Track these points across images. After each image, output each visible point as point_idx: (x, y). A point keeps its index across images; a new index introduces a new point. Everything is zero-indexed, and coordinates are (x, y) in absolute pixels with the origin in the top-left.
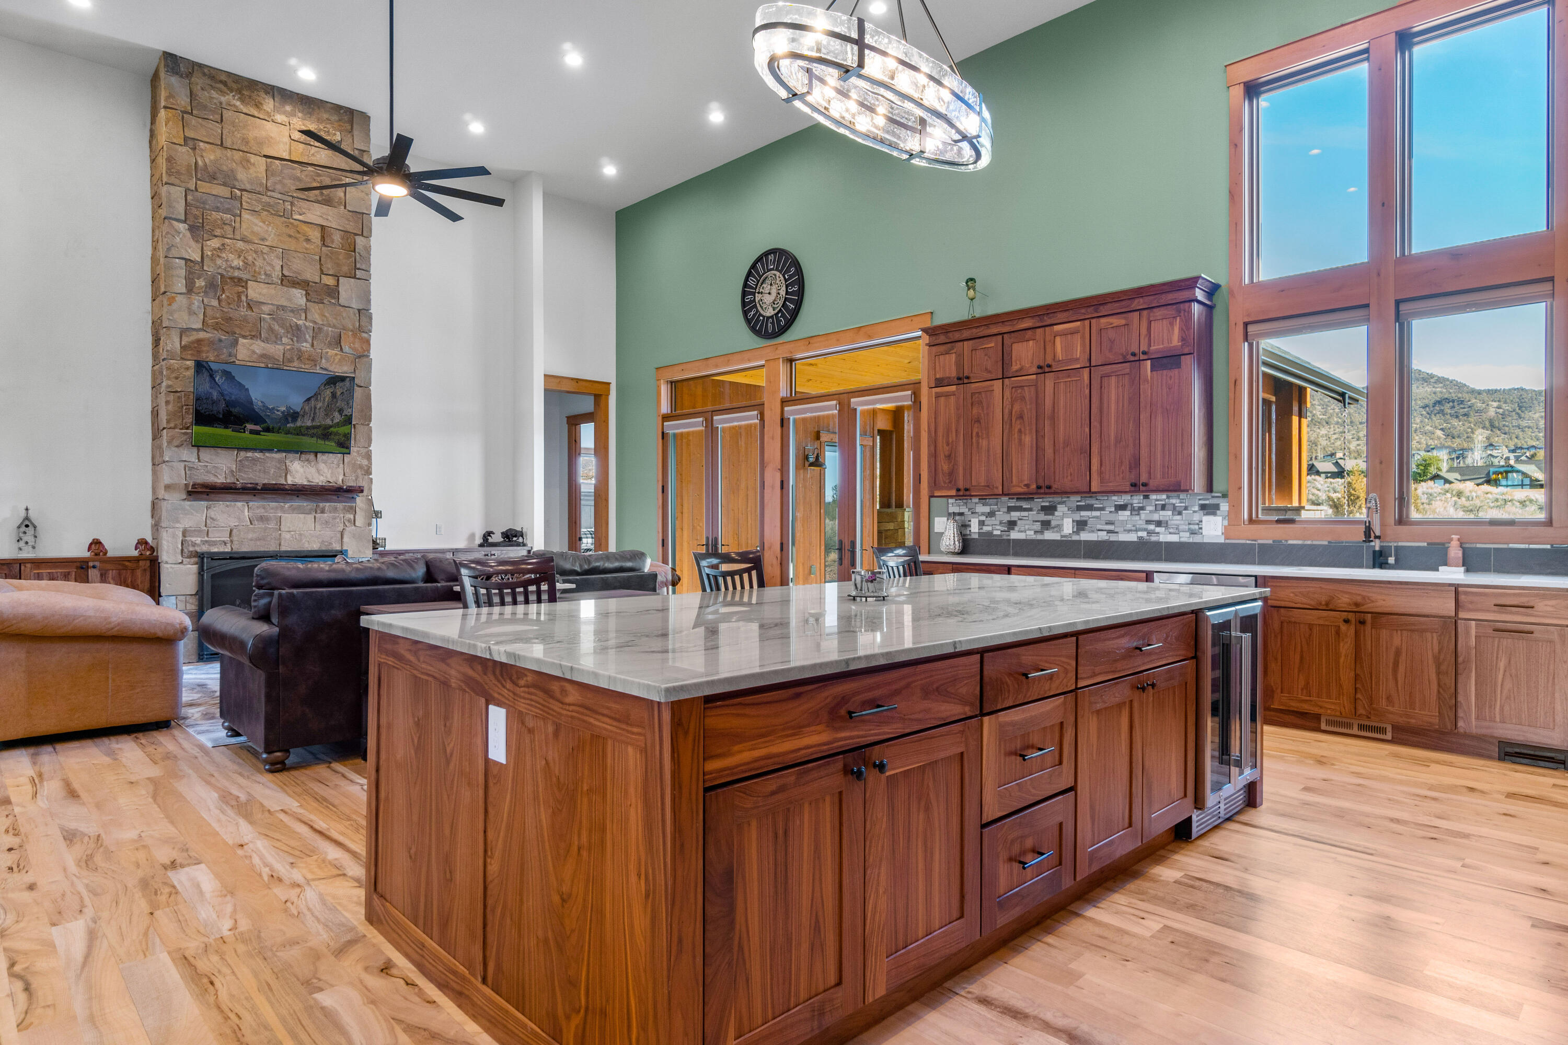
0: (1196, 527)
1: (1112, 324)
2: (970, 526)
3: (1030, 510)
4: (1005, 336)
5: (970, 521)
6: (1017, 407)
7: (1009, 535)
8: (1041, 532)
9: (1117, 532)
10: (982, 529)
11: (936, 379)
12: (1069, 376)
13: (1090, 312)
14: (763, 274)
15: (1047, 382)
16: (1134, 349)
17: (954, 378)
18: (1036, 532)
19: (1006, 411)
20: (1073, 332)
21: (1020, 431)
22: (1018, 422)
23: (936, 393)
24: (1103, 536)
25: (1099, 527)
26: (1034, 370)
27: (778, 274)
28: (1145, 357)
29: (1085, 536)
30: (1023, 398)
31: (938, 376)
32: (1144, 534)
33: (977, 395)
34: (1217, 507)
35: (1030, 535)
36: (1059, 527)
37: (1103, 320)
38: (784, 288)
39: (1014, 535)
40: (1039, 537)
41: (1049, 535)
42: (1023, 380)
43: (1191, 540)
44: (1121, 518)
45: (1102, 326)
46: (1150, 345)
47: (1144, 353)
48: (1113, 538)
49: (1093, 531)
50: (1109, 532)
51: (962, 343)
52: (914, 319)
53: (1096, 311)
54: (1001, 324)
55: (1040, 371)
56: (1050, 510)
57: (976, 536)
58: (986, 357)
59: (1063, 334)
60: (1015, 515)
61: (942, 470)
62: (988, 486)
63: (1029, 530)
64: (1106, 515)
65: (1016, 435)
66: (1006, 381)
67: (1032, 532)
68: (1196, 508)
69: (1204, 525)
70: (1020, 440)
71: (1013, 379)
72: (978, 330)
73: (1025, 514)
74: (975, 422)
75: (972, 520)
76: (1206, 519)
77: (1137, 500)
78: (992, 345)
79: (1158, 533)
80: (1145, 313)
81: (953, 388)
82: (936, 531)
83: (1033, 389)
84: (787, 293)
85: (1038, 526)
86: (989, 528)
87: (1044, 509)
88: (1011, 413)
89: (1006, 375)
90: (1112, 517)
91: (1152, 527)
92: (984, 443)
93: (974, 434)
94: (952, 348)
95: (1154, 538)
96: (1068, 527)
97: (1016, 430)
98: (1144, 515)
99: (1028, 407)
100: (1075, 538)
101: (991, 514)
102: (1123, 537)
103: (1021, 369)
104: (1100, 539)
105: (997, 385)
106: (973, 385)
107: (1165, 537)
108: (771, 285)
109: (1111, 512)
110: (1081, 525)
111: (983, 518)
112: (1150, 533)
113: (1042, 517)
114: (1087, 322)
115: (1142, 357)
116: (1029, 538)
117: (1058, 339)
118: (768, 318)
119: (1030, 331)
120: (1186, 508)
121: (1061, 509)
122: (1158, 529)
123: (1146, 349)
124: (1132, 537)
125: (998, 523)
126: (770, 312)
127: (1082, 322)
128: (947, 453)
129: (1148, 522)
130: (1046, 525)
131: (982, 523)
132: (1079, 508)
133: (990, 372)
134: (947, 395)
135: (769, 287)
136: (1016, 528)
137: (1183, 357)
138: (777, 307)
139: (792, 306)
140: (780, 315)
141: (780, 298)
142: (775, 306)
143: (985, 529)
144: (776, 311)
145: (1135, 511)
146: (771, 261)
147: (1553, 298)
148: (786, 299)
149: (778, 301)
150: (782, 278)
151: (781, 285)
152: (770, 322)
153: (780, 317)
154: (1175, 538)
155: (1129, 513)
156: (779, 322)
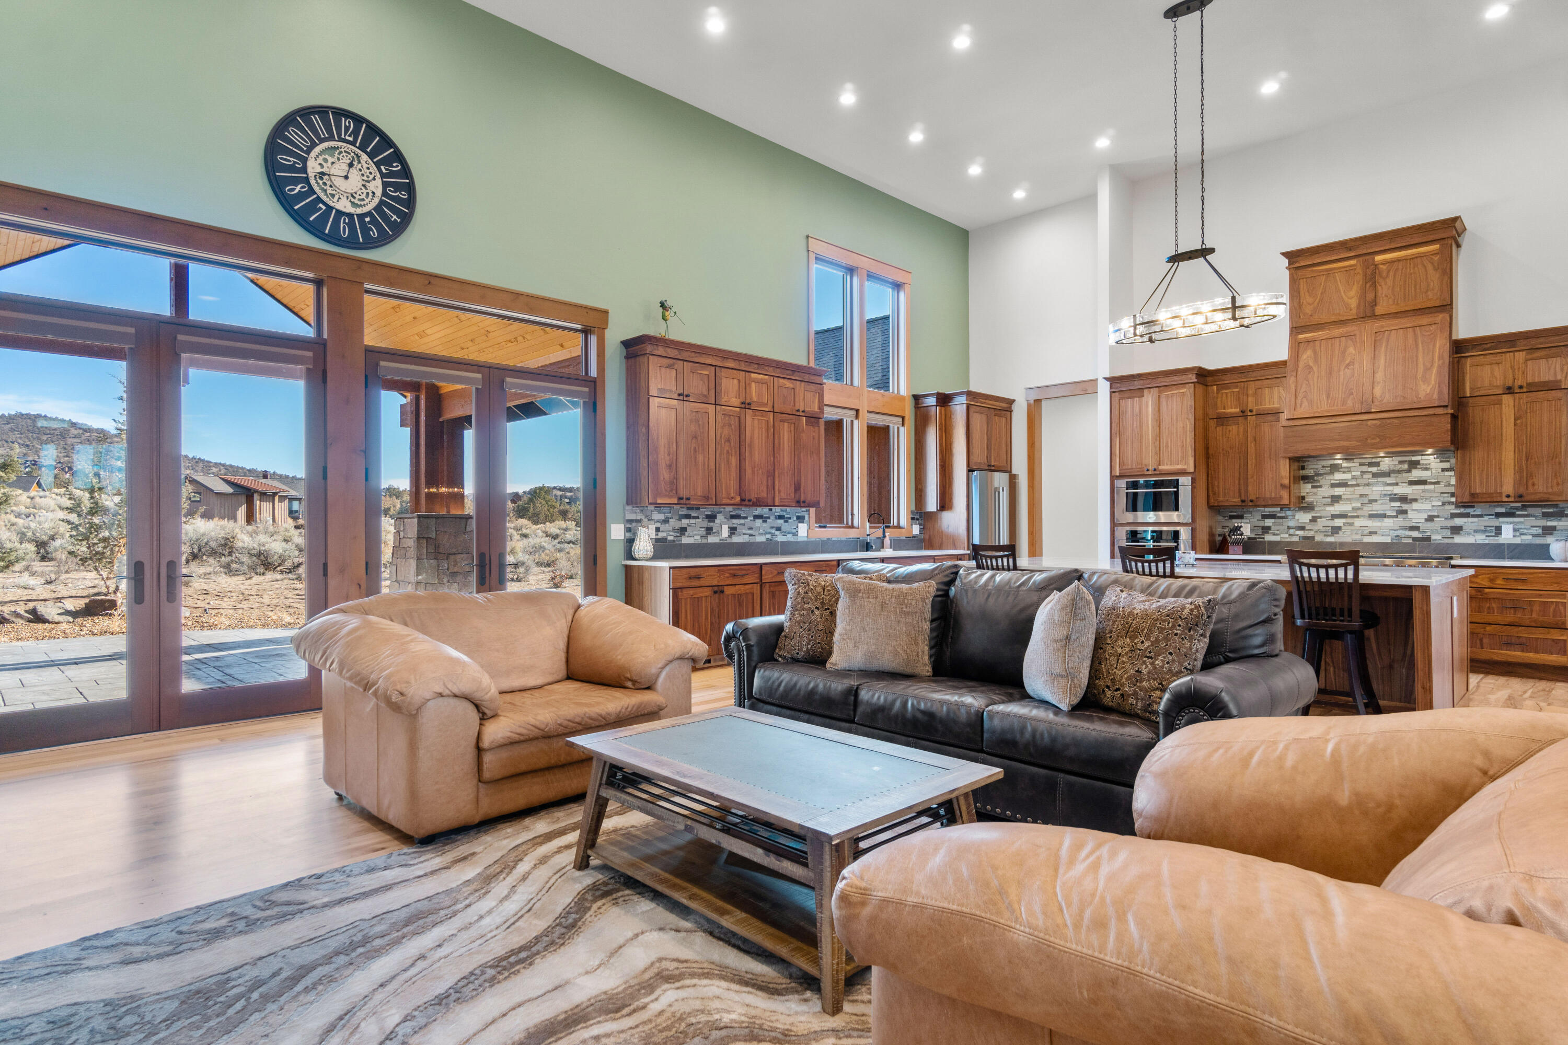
0: (795, 531)
1: (785, 385)
3: (697, 518)
4: (717, 369)
6: (726, 432)
7: (681, 540)
8: (706, 537)
9: (755, 536)
10: (657, 535)
11: (657, 389)
12: (761, 416)
13: (772, 371)
14: (326, 140)
15: (747, 417)
16: (797, 408)
17: (675, 392)
18: (702, 537)
19: (718, 434)
20: (763, 383)
21: (728, 452)
22: (727, 444)
23: (658, 402)
24: (746, 538)
25: (744, 531)
26: (738, 403)
27: (364, 157)
29: (736, 539)
30: (730, 425)
31: (659, 387)
32: (769, 536)
33: (695, 414)
34: (803, 517)
35: (697, 539)
36: (719, 533)
37: (781, 380)
38: (378, 183)
39: (685, 540)
40: (704, 541)
41: (712, 539)
42: (731, 410)
43: (793, 540)
44: (757, 525)
45: (780, 384)
46: (805, 407)
47: (803, 411)
48: (752, 539)
49: (740, 535)
50: (751, 535)
51: (680, 362)
53: (775, 371)
54: (712, 357)
55: (742, 406)
56: (711, 518)
58: (701, 383)
59: (757, 381)
60: (685, 522)
61: (664, 479)
63: (695, 535)
64: (748, 523)
65: (725, 455)
66: (718, 408)
67: (698, 537)
68: (795, 518)
69: (798, 530)
70: (728, 461)
71: (722, 407)
73: (693, 521)
76: (800, 525)
77: (766, 512)
78: (707, 373)
79: (776, 535)
80: (803, 383)
81: (676, 402)
82: (613, 537)
83: (737, 419)
84: (385, 194)
85: (703, 531)
86: (664, 535)
87: (708, 517)
88: (722, 436)
89: (718, 402)
90: (751, 524)
91: (773, 531)
94: (674, 364)
95: (773, 539)
96: (725, 532)
97: (725, 451)
98: (770, 523)
99: (734, 433)
100: (729, 541)
101: (666, 521)
102: (759, 539)
103: (729, 401)
104: (744, 541)
105: (711, 408)
106: (692, 404)
107: (780, 538)
108: (349, 165)
109: (751, 520)
110: (733, 530)
111: (658, 525)
112: (773, 535)
113: (706, 524)
114: (771, 378)
115: (802, 414)
116: (696, 541)
117: (753, 385)
118: (340, 213)
119: (734, 371)
120: (790, 518)
121: (721, 518)
122: (776, 533)
124: (763, 539)
125: (671, 529)
126: (344, 205)
127: (768, 377)
128: (668, 463)
129: (772, 528)
130: (709, 530)
131: (657, 529)
132: (733, 517)
133: (705, 396)
135: (344, 166)
136: (687, 534)
137: (820, 420)
138: (361, 206)
139: (395, 217)
140: (367, 219)
141: (368, 194)
142: (356, 201)
143: (661, 535)
144: (359, 211)
145: (764, 519)
146: (347, 129)
147: (903, 425)
148: (382, 202)
149: (363, 196)
150: (374, 168)
151: (371, 177)
152: (344, 222)
153: (369, 223)
154: (783, 539)
155: (761, 521)
156: (365, 230)
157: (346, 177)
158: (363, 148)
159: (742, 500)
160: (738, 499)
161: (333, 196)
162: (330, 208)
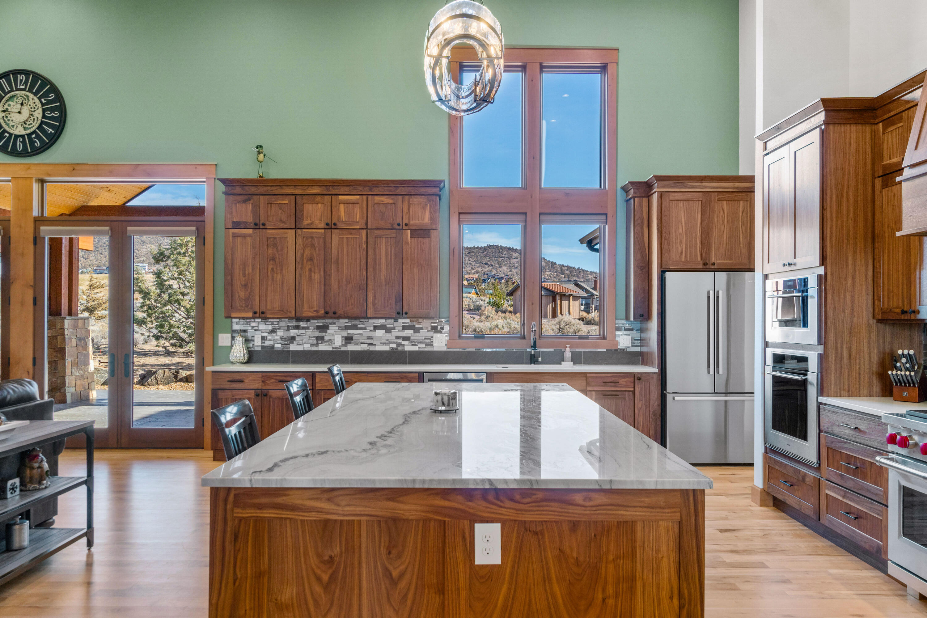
0: (429, 341)
1: (383, 201)
2: (254, 341)
3: (307, 328)
4: (298, 197)
5: (253, 337)
6: (307, 252)
7: (289, 348)
8: (317, 345)
9: (375, 345)
10: (264, 343)
11: (233, 222)
12: (351, 234)
13: (366, 191)
14: (9, 92)
15: (333, 236)
16: (399, 220)
17: (251, 223)
18: (312, 345)
19: (299, 255)
20: (354, 203)
21: (310, 270)
22: (309, 263)
23: (233, 233)
24: (365, 347)
25: (362, 341)
26: (323, 225)
27: (31, 96)
28: (407, 228)
29: (351, 348)
30: (313, 246)
31: (235, 220)
32: (394, 346)
33: (272, 239)
34: (442, 328)
35: (307, 347)
36: (330, 342)
37: (377, 198)
38: (40, 111)
39: (293, 347)
40: (314, 349)
41: (322, 347)
42: (314, 232)
43: (426, 350)
44: (378, 335)
45: (376, 202)
46: (409, 220)
47: (406, 225)
48: (372, 348)
49: (357, 344)
50: (370, 344)
51: (258, 196)
52: (198, 167)
53: (371, 190)
54: (293, 187)
55: (327, 227)
56: (324, 328)
57: (260, 349)
58: (280, 211)
59: (346, 203)
60: (293, 332)
61: (239, 296)
62: (282, 311)
63: (305, 343)
64: (367, 333)
65: (307, 273)
66: (299, 231)
67: (309, 345)
68: (430, 329)
69: (434, 340)
70: (310, 277)
71: (304, 230)
72: (273, 188)
73: (303, 331)
74: (270, 260)
75: (255, 336)
76: (435, 336)
77: (389, 323)
78: (286, 202)
79: (404, 345)
80: (407, 198)
81: (250, 231)
82: (220, 344)
83: (321, 240)
84: (44, 116)
85: (314, 341)
86: (271, 342)
87: (318, 328)
88: (302, 256)
89: (298, 226)
90: (372, 334)
91: (400, 341)
92: (279, 277)
93: (270, 269)
94: (249, 199)
95: (400, 349)
96: (338, 342)
97: (307, 269)
98: (395, 333)
99: (317, 252)
100: (343, 349)
101: (273, 331)
102: (380, 348)
103: (312, 224)
104: (362, 350)
105: (291, 233)
106: (269, 231)
107: (408, 347)
108: (22, 104)
109: (371, 331)
110: (348, 340)
111: (265, 334)
112: (399, 345)
113: (317, 334)
114: (365, 197)
115: (405, 227)
116: (306, 349)
117: (342, 207)
118: (17, 136)
119: (319, 196)
120: (422, 328)
121: (333, 329)
122: (403, 343)
123: (407, 222)
124: (386, 348)
125: (278, 338)
126: (19, 131)
127: (361, 197)
128: (243, 283)
129: (397, 338)
130: (320, 339)
131: (263, 338)
132: (347, 328)
133: (284, 222)
134: (244, 236)
135: (19, 106)
136: (295, 342)
137: (431, 231)
138: (30, 128)
139: (51, 130)
140: (34, 136)
141: (34, 119)
142: (27, 126)
143: (267, 343)
144: (28, 132)
145: (388, 330)
146: (21, 81)
147: (606, 224)
148: (42, 122)
149: (31, 122)
150: (37, 101)
151: (36, 108)
152: (20, 141)
153: (35, 138)
154: (415, 348)
155: (383, 331)
156: (32, 143)
157: (20, 112)
158: (30, 91)
159: (327, 313)
160: (322, 312)
161: (13, 126)
162: (11, 135)
